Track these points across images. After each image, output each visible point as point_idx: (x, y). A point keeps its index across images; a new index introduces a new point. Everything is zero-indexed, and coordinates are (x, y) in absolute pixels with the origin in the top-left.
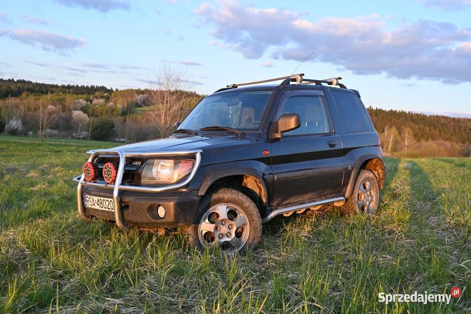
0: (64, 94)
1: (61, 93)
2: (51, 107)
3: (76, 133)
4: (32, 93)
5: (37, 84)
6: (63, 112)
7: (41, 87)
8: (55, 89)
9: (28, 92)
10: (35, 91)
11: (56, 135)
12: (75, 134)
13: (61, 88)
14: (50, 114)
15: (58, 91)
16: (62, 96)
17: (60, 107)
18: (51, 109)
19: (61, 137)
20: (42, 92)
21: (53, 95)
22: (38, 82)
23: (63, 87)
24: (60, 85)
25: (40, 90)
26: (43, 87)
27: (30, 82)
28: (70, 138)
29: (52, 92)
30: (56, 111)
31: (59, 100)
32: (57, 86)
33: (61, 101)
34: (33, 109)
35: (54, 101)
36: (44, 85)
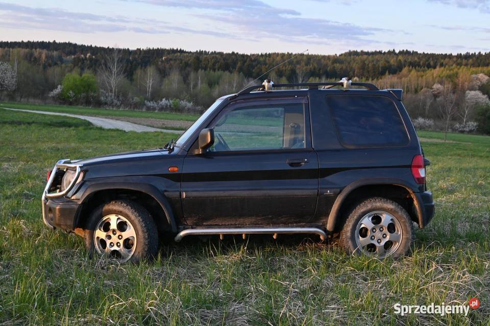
0: (459, 67)
1: (454, 65)
2: (437, 86)
3: (460, 123)
4: (415, 68)
5: (425, 55)
6: (454, 93)
7: (429, 58)
8: (447, 60)
9: (411, 67)
10: (419, 65)
11: (430, 127)
12: (458, 125)
13: (455, 59)
14: (436, 96)
15: (451, 63)
16: (455, 70)
17: (450, 87)
18: (438, 89)
19: (437, 130)
20: (429, 66)
21: (442, 68)
22: (426, 53)
23: (459, 56)
24: (455, 54)
25: (427, 63)
26: (431, 59)
27: (415, 53)
28: (450, 130)
29: (442, 65)
30: (444, 91)
31: (449, 77)
32: (450, 56)
33: (452, 78)
34: (413, 89)
35: (442, 77)
36: (433, 55)
